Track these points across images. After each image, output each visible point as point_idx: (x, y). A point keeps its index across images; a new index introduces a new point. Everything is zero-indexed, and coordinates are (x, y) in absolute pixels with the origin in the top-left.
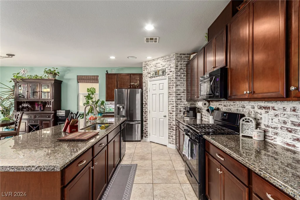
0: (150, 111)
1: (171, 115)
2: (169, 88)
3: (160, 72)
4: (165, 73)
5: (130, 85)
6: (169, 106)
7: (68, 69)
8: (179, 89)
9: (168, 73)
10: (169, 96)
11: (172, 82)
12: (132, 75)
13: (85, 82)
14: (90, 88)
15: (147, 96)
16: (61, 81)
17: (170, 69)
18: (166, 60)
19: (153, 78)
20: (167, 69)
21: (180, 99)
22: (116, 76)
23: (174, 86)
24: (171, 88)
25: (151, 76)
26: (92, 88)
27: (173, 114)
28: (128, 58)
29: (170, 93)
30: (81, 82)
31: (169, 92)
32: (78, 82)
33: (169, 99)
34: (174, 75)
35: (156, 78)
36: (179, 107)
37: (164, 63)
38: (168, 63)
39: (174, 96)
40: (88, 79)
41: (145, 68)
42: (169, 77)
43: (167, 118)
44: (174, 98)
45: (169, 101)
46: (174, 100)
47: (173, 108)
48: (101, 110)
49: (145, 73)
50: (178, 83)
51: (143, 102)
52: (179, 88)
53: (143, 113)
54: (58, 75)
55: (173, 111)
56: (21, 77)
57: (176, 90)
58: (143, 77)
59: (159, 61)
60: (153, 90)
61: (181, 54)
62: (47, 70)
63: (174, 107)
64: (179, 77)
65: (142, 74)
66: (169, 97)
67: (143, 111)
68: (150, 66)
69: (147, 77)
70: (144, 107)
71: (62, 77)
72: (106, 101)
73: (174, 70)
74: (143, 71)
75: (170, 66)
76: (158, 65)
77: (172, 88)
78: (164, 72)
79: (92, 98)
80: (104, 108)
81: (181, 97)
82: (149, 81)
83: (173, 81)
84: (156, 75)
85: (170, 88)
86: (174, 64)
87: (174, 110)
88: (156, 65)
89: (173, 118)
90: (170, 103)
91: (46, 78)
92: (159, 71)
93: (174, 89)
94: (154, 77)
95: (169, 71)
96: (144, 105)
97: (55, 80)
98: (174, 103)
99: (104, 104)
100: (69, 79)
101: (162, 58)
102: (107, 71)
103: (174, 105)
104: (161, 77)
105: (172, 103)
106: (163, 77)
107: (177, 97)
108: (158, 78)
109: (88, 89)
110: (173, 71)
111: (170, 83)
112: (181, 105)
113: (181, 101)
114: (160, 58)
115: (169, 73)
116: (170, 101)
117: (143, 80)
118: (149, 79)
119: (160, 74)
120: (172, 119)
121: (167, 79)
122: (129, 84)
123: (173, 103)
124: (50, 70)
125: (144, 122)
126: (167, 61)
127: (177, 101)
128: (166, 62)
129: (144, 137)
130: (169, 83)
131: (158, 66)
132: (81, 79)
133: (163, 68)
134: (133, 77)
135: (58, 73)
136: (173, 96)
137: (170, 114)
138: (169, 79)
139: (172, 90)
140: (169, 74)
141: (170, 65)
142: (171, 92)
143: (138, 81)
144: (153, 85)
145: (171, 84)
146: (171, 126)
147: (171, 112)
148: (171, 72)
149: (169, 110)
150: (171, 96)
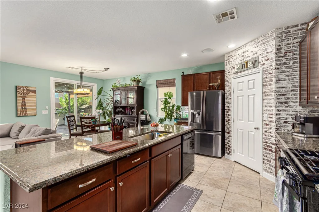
0: (234, 120)
1: (268, 127)
2: (264, 85)
3: (250, 63)
4: (257, 63)
5: (210, 86)
6: (263, 114)
7: (149, 75)
8: (284, 86)
9: (262, 63)
10: (264, 98)
11: (270, 75)
12: (211, 74)
13: (163, 87)
14: (167, 93)
15: (231, 99)
16: (143, 87)
17: (266, 57)
18: (259, 44)
19: (239, 74)
20: (260, 57)
21: (285, 103)
22: (192, 77)
23: (272, 81)
24: (268, 85)
25: (236, 70)
26: (169, 92)
27: (271, 126)
28: (202, 52)
29: (266, 94)
30: (159, 87)
31: (265, 92)
32: (157, 87)
33: (263, 103)
34: (274, 64)
35: (243, 73)
36: (283, 115)
37: (256, 49)
38: (262, 47)
39: (274, 97)
40: (165, 83)
41: (227, 61)
42: (263, 68)
43: (261, 131)
44: (273, 101)
45: (264, 105)
46: (273, 105)
47: (271, 116)
48: (177, 115)
49: (227, 68)
50: (282, 76)
51: (225, 107)
52: (283, 84)
53: (226, 121)
54: (141, 82)
55: (271, 121)
56: (116, 86)
57: (277, 88)
58: (225, 74)
59: (248, 47)
60: (239, 90)
61: (287, 28)
62: (132, 78)
63: (272, 114)
64: (283, 67)
65: (224, 70)
66: (263, 100)
67: (226, 118)
68: (235, 58)
69: (230, 74)
70: (226, 114)
71: (144, 83)
72: (182, 106)
73: (273, 56)
74: (225, 66)
75: (266, 52)
76: (246, 53)
77: (270, 85)
78: (255, 63)
79: (169, 103)
80: (180, 113)
81: (288, 98)
82: (232, 79)
83: (271, 73)
84: (242, 68)
85: (266, 85)
86: (274, 46)
87: (274, 119)
88: (244, 54)
89: (271, 132)
90: (265, 108)
91: (132, 85)
92: (247, 63)
93: (273, 86)
94: (241, 72)
95: (264, 59)
96: (226, 111)
97: (138, 87)
98: (274, 108)
99: (181, 109)
100: (150, 85)
101: (253, 43)
102: (183, 72)
103: (274, 112)
104: (250, 71)
105: (268, 108)
106: (254, 70)
107: (278, 99)
108: (246, 72)
109: (165, 94)
110: (272, 58)
111: (266, 78)
112: (287, 113)
113: (286, 105)
114: (249, 43)
115: (264, 62)
116: (266, 106)
117: (225, 78)
118: (233, 76)
119: (249, 66)
120: (270, 134)
121: (261, 72)
122: (208, 86)
123: (270, 109)
124: (134, 78)
125: (226, 133)
126: (261, 45)
127: (278, 105)
128: (259, 47)
129: (226, 153)
130: (263, 78)
131: (247, 56)
132: (160, 84)
133: (254, 56)
134: (214, 76)
135: (141, 80)
136: (271, 97)
137: (265, 126)
138: (264, 71)
139: (269, 88)
140: (264, 64)
141: (266, 49)
142: (267, 91)
143: (219, 81)
144: (239, 84)
145: (268, 79)
146: (268, 144)
147: (268, 123)
148: (268, 59)
149: (264, 119)
150: (268, 97)
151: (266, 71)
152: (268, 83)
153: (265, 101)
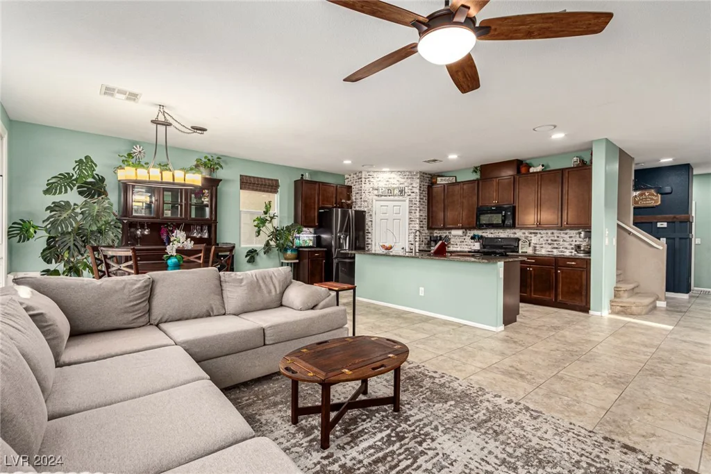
0: (375, 243)
2: (410, 212)
3: (397, 191)
5: (336, 203)
6: (409, 236)
8: (422, 214)
10: (410, 223)
11: (415, 205)
12: (338, 187)
17: (411, 189)
18: (406, 177)
19: (383, 197)
20: (406, 188)
21: (422, 227)
23: (417, 210)
25: (380, 193)
29: (412, 220)
31: (411, 218)
33: (409, 227)
34: (418, 197)
35: (389, 198)
37: (403, 181)
38: (408, 181)
39: (418, 223)
41: (367, 180)
42: (409, 198)
43: (407, 250)
44: (417, 226)
45: (409, 229)
46: (417, 228)
47: (415, 237)
49: (366, 187)
50: (421, 207)
57: (420, 216)
58: (362, 193)
59: (393, 175)
60: (383, 213)
61: (423, 173)
64: (422, 201)
68: (378, 179)
69: (370, 194)
73: (418, 191)
74: (363, 185)
75: (411, 186)
76: (392, 180)
77: (415, 213)
78: (402, 192)
81: (423, 224)
82: (374, 200)
84: (388, 193)
86: (418, 184)
87: (418, 239)
88: (390, 180)
90: (411, 231)
92: (394, 189)
93: (418, 214)
94: (386, 196)
95: (410, 191)
98: (417, 231)
101: (399, 173)
102: (302, 175)
104: (396, 198)
105: (413, 231)
106: (401, 198)
108: (392, 198)
110: (417, 193)
113: (423, 229)
114: (396, 172)
115: (410, 193)
116: (411, 229)
117: (362, 196)
118: (376, 197)
119: (395, 193)
121: (407, 201)
122: (334, 201)
123: (415, 231)
128: (405, 179)
130: (410, 207)
131: (393, 183)
133: (401, 186)
136: (416, 223)
137: (410, 246)
138: (410, 201)
139: (414, 215)
140: (409, 195)
141: (412, 184)
145: (413, 208)
147: (413, 242)
148: (413, 192)
149: (410, 240)
150: (413, 222)
151: (412, 201)
152: (413, 211)
153: (411, 225)
